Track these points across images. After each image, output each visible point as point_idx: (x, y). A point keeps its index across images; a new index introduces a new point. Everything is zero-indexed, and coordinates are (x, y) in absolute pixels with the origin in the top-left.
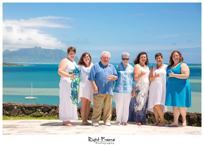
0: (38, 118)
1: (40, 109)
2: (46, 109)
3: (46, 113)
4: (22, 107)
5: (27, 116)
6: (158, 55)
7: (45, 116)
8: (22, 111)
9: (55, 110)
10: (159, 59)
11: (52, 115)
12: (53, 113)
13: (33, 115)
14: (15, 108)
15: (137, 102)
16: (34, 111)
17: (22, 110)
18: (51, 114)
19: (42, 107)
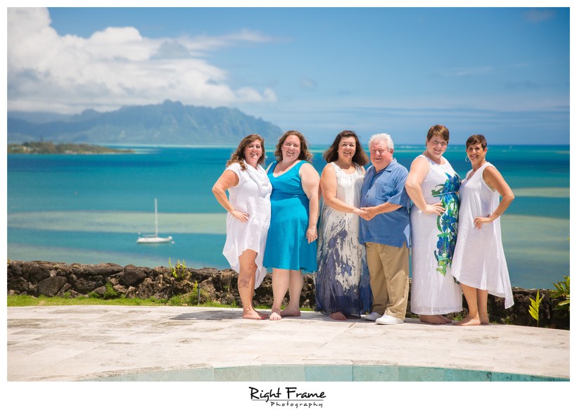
0: (110, 301)
1: (115, 277)
2: (130, 277)
3: (131, 288)
4: (70, 273)
5: (81, 295)
6: (475, 139)
7: (127, 297)
8: (68, 282)
9: (153, 281)
10: (474, 150)
11: (146, 292)
12: (147, 287)
13: (97, 292)
14: (52, 275)
15: (343, 263)
16: (101, 282)
17: (69, 280)
18: (144, 291)
19: (121, 273)
